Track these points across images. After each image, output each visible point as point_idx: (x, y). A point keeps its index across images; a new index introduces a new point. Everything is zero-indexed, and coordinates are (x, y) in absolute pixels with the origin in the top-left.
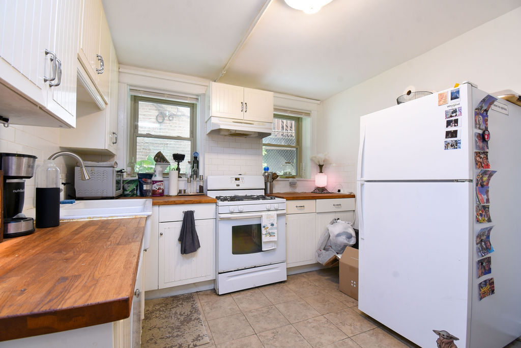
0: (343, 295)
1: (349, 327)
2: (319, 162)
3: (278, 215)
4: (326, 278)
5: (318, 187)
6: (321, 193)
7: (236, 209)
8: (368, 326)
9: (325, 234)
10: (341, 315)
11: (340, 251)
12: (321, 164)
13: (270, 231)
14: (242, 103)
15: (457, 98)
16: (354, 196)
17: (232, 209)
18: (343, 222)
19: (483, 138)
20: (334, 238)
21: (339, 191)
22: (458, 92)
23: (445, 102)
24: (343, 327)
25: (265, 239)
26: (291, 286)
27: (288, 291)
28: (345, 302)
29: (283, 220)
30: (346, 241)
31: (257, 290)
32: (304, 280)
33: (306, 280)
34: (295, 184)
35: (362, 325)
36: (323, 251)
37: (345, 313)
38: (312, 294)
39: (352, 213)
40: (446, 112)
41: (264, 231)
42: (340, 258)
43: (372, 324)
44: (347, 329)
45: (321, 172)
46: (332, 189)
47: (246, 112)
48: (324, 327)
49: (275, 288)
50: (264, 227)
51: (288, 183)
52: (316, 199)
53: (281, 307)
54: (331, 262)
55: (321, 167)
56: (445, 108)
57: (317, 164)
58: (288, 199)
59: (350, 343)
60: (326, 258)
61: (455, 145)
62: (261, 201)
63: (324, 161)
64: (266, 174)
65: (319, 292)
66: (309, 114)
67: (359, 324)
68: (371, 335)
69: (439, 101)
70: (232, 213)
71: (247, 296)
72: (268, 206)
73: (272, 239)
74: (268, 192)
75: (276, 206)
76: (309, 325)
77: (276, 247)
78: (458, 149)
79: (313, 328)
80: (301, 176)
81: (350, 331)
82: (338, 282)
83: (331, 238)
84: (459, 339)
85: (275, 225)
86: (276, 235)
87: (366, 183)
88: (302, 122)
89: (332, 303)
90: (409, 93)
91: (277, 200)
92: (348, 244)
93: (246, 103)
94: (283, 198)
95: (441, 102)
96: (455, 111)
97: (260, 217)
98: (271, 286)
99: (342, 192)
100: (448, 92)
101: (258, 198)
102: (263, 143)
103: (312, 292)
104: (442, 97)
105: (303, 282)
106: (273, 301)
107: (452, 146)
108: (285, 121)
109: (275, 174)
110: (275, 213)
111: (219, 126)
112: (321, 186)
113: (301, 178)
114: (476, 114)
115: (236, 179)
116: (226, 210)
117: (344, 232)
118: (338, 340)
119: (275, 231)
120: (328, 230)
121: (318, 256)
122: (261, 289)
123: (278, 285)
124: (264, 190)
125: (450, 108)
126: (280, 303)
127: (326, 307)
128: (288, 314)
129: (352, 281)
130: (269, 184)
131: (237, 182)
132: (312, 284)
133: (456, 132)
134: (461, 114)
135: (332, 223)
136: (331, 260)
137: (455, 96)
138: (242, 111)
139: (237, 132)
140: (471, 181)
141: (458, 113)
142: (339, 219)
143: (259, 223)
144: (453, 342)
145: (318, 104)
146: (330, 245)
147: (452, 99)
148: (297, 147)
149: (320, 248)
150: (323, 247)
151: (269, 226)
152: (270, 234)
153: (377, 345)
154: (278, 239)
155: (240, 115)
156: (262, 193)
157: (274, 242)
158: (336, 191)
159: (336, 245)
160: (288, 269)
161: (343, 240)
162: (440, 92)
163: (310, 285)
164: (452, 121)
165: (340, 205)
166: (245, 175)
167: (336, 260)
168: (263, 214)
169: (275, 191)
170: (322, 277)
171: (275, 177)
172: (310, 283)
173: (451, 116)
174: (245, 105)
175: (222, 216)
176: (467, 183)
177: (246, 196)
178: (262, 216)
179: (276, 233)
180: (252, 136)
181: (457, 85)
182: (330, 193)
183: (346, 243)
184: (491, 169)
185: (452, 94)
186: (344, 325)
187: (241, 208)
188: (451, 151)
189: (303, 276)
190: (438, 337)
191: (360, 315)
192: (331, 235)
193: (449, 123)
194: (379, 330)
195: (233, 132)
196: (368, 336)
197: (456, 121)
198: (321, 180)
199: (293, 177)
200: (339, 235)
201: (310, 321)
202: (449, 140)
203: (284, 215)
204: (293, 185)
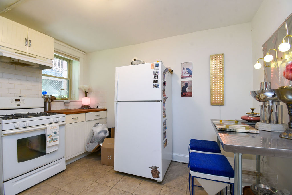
0: (104, 166)
1: (111, 182)
2: (85, 90)
3: (60, 126)
4: (92, 159)
5: (85, 106)
6: (86, 109)
7: (21, 125)
8: (120, 177)
9: (91, 134)
10: (105, 177)
11: (100, 141)
12: (86, 91)
13: (53, 138)
14: (26, 39)
15: (158, 67)
16: (106, 110)
17: (16, 125)
18: (101, 125)
19: (164, 84)
20: (97, 135)
21: (97, 107)
22: (158, 64)
23: (153, 68)
24: (108, 183)
25: (48, 144)
26: (70, 172)
27: (68, 176)
28: (105, 170)
29: (63, 129)
30: (104, 135)
31: (42, 184)
32: (78, 165)
33: (79, 165)
34: (68, 104)
35: (117, 178)
36: (90, 144)
37: (107, 176)
38: (85, 172)
39: (105, 119)
40: (154, 72)
41: (48, 139)
42: (101, 145)
43: (121, 175)
44: (110, 184)
45: (86, 96)
46: (93, 106)
47: (29, 47)
48: (97, 188)
49: (58, 177)
50: (48, 136)
51: (63, 103)
52: (85, 113)
53: (66, 188)
54: (96, 149)
55: (86, 93)
56: (153, 70)
57: (83, 91)
58: (67, 114)
59: (114, 190)
60: (92, 147)
61: (157, 86)
62: (44, 117)
63: (88, 90)
64: (46, 97)
65: (89, 169)
66: (78, 59)
67: (115, 178)
68: (122, 181)
69: (151, 67)
70: (17, 128)
71: (34, 191)
72: (51, 120)
73: (55, 143)
74: (47, 110)
75: (58, 119)
76: (88, 191)
77: (58, 149)
78: (158, 88)
79: (91, 192)
80: (71, 99)
81: (112, 184)
82: (100, 159)
83: (95, 135)
84: (159, 168)
85: (58, 133)
86: (58, 140)
87: (118, 102)
88: (72, 63)
89: (99, 173)
90: (135, 60)
91: (58, 115)
92: (105, 137)
93: (30, 40)
94: (63, 113)
95: (152, 67)
96: (157, 72)
97: (45, 129)
98: (55, 177)
99: (99, 108)
100: (155, 63)
101: (40, 115)
102: (43, 73)
103: (85, 171)
104: (152, 65)
105: (78, 167)
106: (58, 187)
107: (156, 87)
108: (61, 61)
109: (53, 96)
110: (58, 124)
111: (3, 53)
112: (86, 105)
113: (72, 99)
114: (163, 75)
115: (16, 100)
116: (12, 126)
117: (103, 130)
118: (107, 192)
119: (58, 137)
120: (93, 131)
121: (87, 147)
122: (46, 182)
123: (59, 175)
124: (43, 109)
125: (155, 71)
126: (64, 186)
127: (96, 176)
128: (73, 190)
129: (109, 157)
130: (48, 104)
131: (18, 103)
132: (84, 166)
133: (157, 81)
134: (159, 74)
135: (95, 126)
136: (96, 148)
137: (157, 66)
138: (25, 45)
139: (19, 61)
140: (161, 101)
141: (158, 73)
142: (98, 123)
143: (44, 133)
144: (157, 169)
145: (84, 54)
146: (94, 139)
147: (156, 67)
148: (69, 79)
149: (88, 142)
150: (90, 142)
151: (53, 135)
152: (54, 140)
153: (126, 185)
154: (59, 143)
155: (24, 49)
156: (42, 111)
157: (57, 145)
158: (96, 107)
159: (98, 138)
160: (66, 161)
161: (102, 135)
162: (152, 63)
163: (83, 167)
164: (156, 76)
165: (99, 115)
166: (24, 97)
167: (99, 147)
168: (48, 126)
169: (53, 109)
170: (89, 160)
171: (53, 99)
172: (82, 166)
173: (156, 74)
174: (29, 42)
175: (6, 132)
176: (161, 102)
177: (28, 114)
178: (46, 128)
179: (58, 139)
180: (33, 67)
181: (158, 62)
182: (92, 108)
183: (104, 136)
184: (166, 96)
185: (156, 65)
186: (108, 182)
187: (26, 124)
188: (155, 88)
189: (77, 163)
190: (151, 169)
191: (115, 173)
192: (95, 133)
193: (155, 77)
194: (126, 177)
195: (16, 61)
196: (122, 183)
197: (157, 76)
198: (86, 101)
199: (66, 99)
200: (100, 133)
201: (88, 188)
202: (155, 84)
203: (64, 125)
204: (66, 104)
